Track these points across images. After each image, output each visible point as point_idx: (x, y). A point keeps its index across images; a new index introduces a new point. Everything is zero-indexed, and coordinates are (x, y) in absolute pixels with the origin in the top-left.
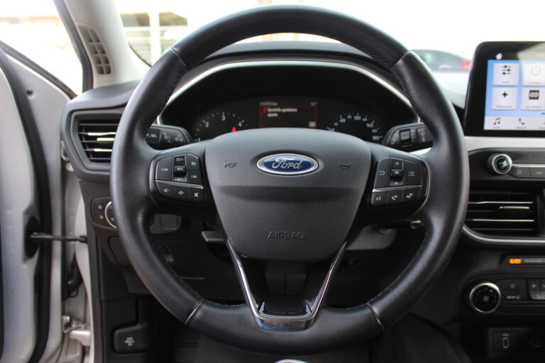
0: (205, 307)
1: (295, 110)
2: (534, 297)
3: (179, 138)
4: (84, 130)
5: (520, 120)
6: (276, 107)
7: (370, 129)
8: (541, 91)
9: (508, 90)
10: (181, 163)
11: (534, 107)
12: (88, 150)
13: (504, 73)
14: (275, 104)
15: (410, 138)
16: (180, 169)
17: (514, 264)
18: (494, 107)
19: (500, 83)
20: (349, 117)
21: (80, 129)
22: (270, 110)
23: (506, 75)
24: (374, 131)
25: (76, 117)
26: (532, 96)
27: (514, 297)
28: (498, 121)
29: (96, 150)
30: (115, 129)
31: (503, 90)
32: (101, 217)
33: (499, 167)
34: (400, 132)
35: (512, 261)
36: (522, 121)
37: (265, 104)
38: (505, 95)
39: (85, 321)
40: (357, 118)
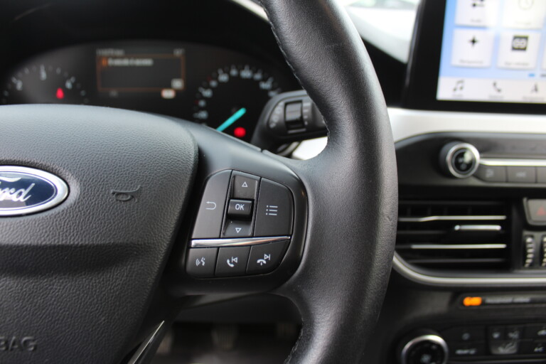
1: (148, 62)
2: (495, 352)
5: (495, 84)
6: (122, 58)
7: (266, 91)
8: (532, 37)
9: (477, 34)
11: (518, 64)
13: (474, 5)
14: (120, 53)
15: (302, 117)
17: (471, 306)
18: (455, 61)
19: (467, 22)
20: (234, 72)
23: (477, 9)
26: (516, 46)
27: (466, 352)
28: (460, 85)
31: (470, 34)
33: (457, 165)
34: (286, 104)
35: (468, 301)
36: (499, 86)
37: (105, 52)
38: (474, 42)
40: (246, 74)
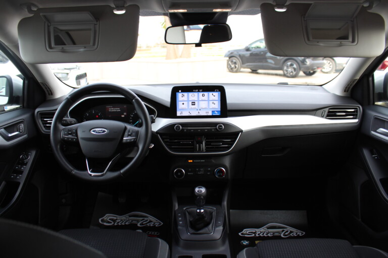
0: (75, 171)
2: (198, 173)
3: (73, 122)
4: (43, 118)
5: (189, 112)
8: (196, 102)
9: (184, 102)
10: (70, 131)
11: (193, 108)
12: (45, 125)
13: (182, 97)
14: (111, 107)
16: (70, 132)
18: (180, 108)
19: (181, 100)
21: (41, 118)
25: (40, 113)
26: (193, 104)
27: (190, 174)
29: (47, 125)
30: (52, 118)
31: (182, 102)
33: (177, 129)
35: (189, 161)
37: (108, 107)
38: (183, 104)
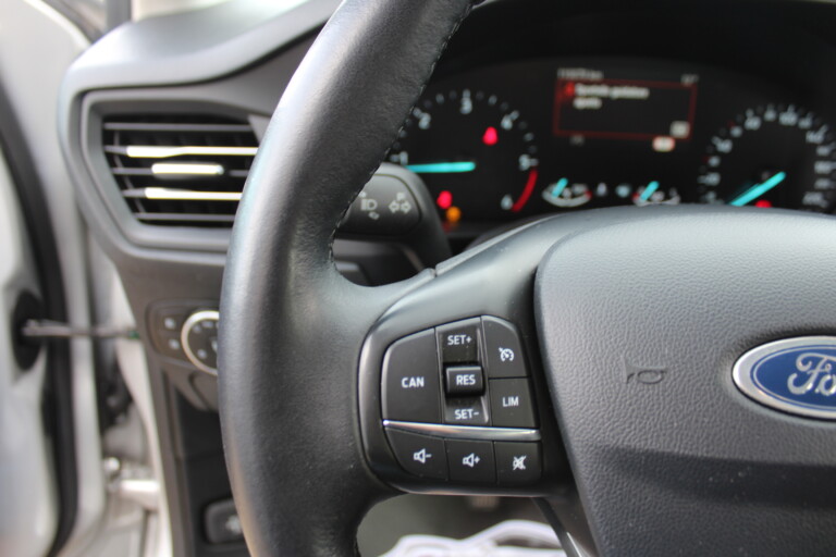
1: (640, 93)
4: (117, 139)
6: (598, 83)
7: (814, 146)
10: (465, 357)
12: (134, 193)
14: (595, 75)
16: (465, 378)
20: (770, 115)
21: (108, 138)
22: (581, 90)
24: (823, 151)
25: (95, 108)
29: (153, 193)
32: (174, 345)
37: (571, 74)
39: (144, 461)
40: (788, 118)
